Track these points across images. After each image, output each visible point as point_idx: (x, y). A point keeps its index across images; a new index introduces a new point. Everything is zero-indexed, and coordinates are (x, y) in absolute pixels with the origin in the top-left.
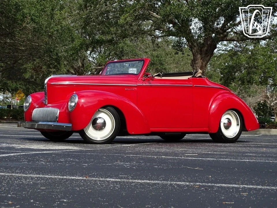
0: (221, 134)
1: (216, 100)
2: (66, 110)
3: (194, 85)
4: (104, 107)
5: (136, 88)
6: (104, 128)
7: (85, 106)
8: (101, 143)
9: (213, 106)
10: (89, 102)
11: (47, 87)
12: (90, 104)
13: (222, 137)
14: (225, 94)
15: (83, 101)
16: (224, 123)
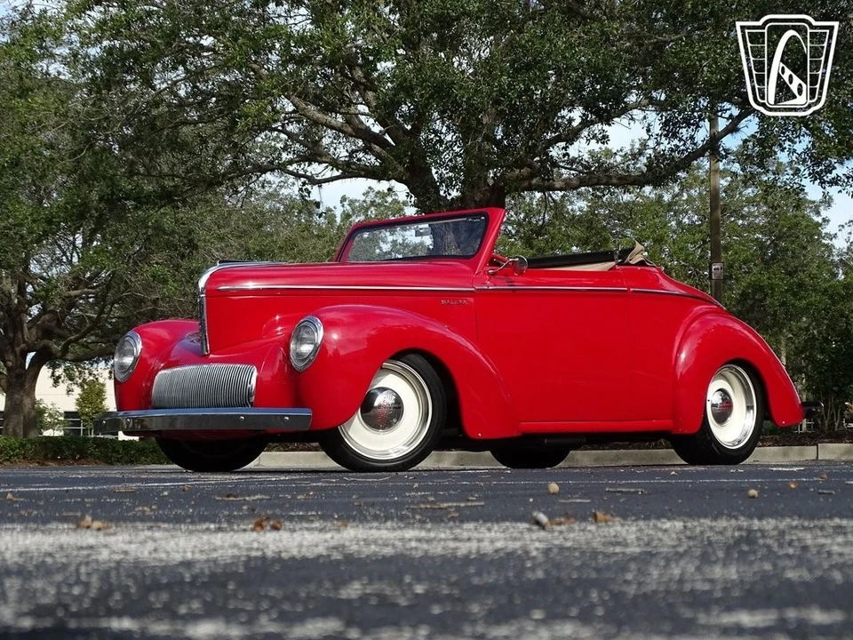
0: (709, 438)
1: (690, 334)
2: (284, 367)
3: (632, 289)
4: (397, 357)
5: (472, 300)
6: (395, 420)
7: (342, 353)
8: (391, 467)
9: (683, 356)
10: (350, 341)
11: (205, 299)
12: (353, 348)
13: (713, 445)
14: (709, 317)
15: (335, 336)
16: (713, 405)
